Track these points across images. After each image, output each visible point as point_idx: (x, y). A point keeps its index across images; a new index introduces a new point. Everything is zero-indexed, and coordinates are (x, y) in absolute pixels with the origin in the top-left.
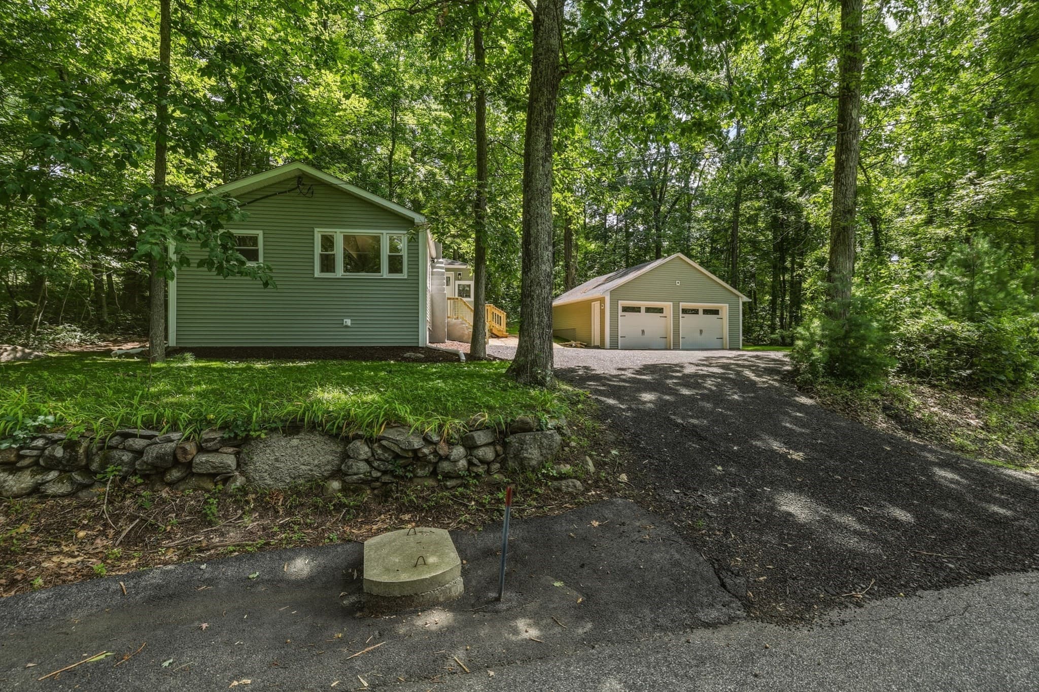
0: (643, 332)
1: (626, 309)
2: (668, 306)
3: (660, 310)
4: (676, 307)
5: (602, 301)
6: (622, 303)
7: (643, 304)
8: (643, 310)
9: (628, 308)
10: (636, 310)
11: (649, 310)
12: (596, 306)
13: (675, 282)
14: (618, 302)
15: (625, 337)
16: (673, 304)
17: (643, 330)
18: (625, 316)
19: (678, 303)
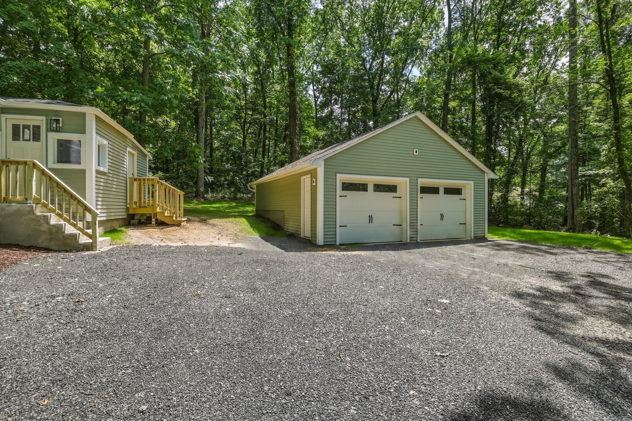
0: (371, 218)
1: (348, 187)
2: (403, 183)
3: (392, 189)
4: (413, 183)
5: (313, 173)
6: (341, 178)
7: (371, 180)
8: (371, 188)
9: (351, 184)
10: (362, 187)
11: (379, 188)
12: (306, 181)
13: (412, 150)
14: (336, 176)
15: (346, 226)
16: (410, 180)
17: (371, 216)
18: (346, 196)
19: (416, 179)
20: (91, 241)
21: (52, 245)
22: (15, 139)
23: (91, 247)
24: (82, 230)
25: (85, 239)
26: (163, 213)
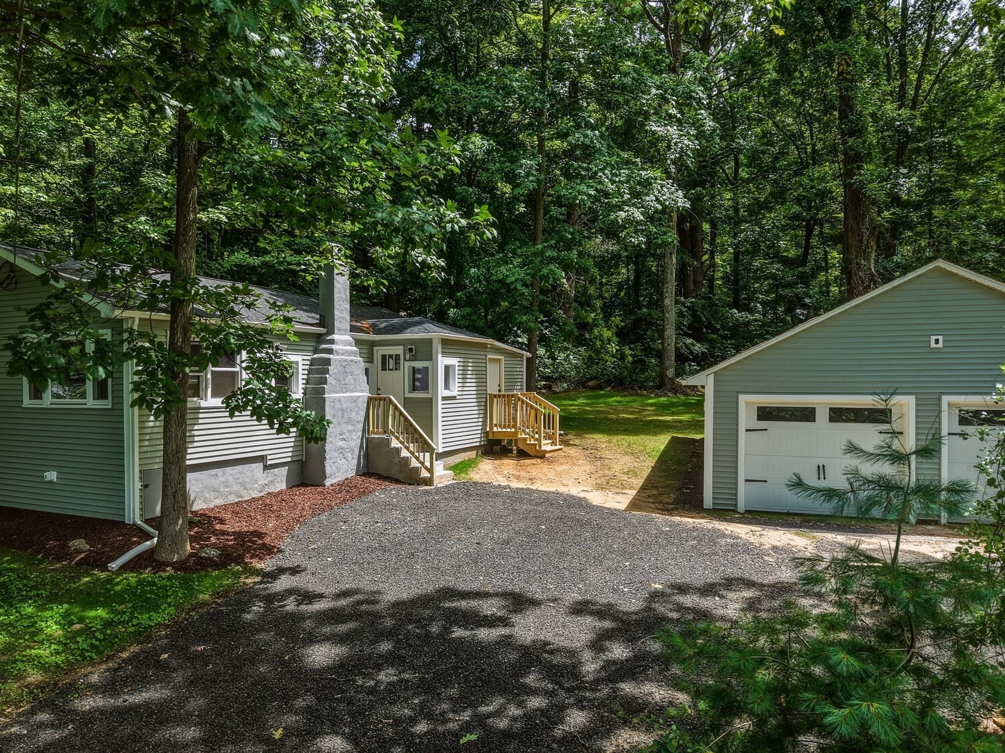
0: (821, 469)
2: (901, 405)
6: (751, 400)
7: (823, 401)
8: (822, 414)
9: (780, 409)
11: (843, 414)
13: (927, 339)
14: (737, 398)
15: (765, 481)
16: (917, 399)
17: (824, 466)
18: (766, 430)
19: (936, 396)
20: (429, 475)
21: (401, 477)
22: (384, 369)
23: (428, 482)
24: (422, 463)
25: (425, 474)
26: (525, 439)
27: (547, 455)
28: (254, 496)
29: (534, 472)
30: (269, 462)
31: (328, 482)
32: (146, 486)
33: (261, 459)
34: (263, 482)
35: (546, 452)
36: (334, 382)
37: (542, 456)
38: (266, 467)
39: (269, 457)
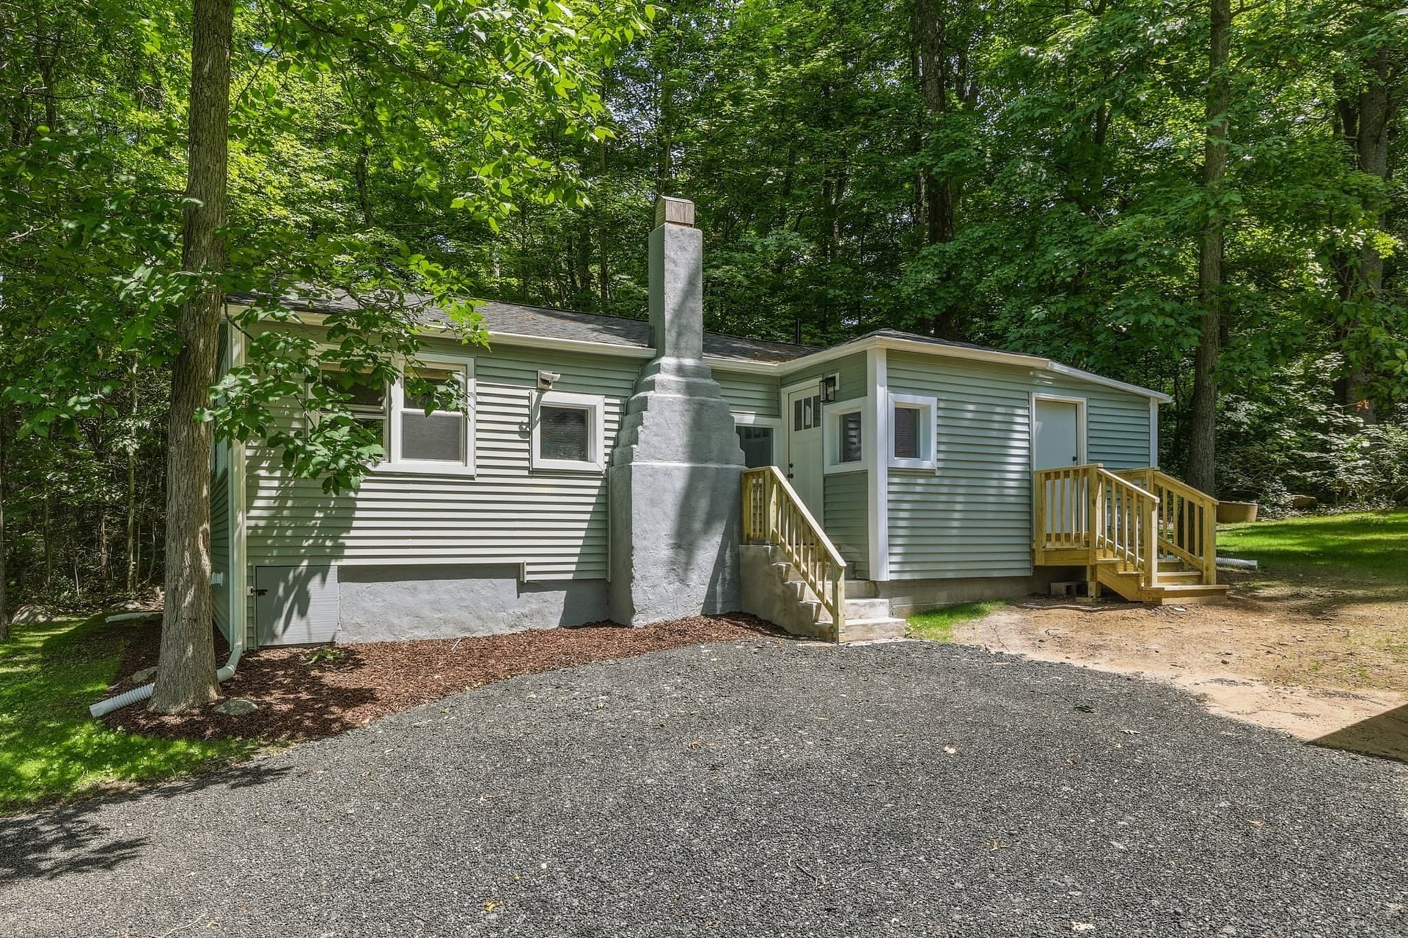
20: (831, 620)
22: (798, 428)
23: (829, 634)
24: (821, 595)
25: (825, 618)
26: (1113, 565)
27: (1165, 601)
28: (498, 632)
29: (1114, 635)
30: (528, 578)
31: (639, 622)
32: (261, 592)
33: (513, 571)
34: (518, 611)
35: (1161, 593)
36: (655, 440)
37: (1152, 602)
38: (523, 587)
39: (528, 568)
